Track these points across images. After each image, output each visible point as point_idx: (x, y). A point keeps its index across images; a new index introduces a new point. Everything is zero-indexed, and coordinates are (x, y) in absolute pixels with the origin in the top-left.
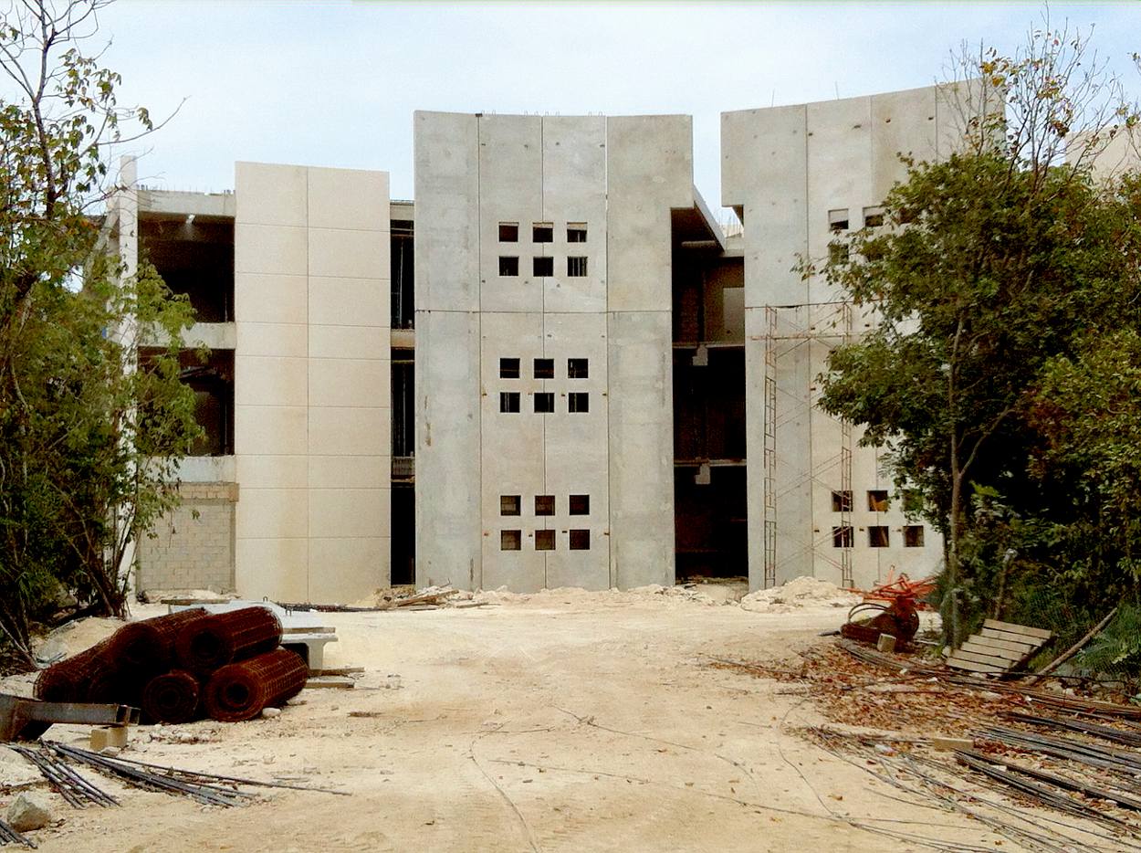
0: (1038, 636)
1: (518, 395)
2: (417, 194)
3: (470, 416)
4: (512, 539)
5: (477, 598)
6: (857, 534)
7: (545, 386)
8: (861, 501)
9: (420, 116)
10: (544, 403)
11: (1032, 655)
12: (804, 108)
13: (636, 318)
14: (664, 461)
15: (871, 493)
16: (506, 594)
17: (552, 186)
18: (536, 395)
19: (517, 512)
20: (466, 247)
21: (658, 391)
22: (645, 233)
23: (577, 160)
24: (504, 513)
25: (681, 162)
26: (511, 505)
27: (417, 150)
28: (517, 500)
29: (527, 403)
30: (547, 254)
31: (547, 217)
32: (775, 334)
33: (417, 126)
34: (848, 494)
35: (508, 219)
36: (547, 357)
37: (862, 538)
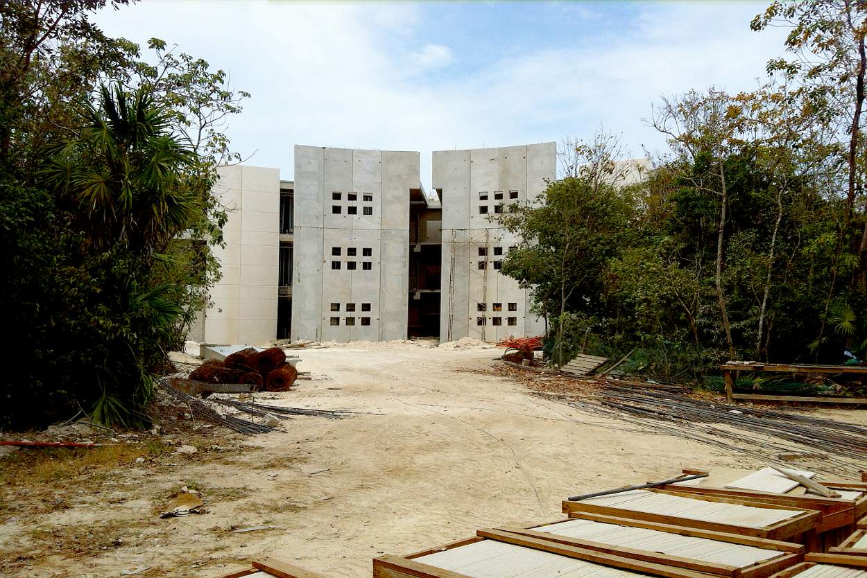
0: (601, 360)
1: (340, 262)
2: (295, 179)
3: (318, 270)
4: (336, 321)
5: (322, 345)
6: (487, 320)
7: (352, 259)
8: (490, 307)
9: (297, 147)
10: (352, 266)
11: (598, 367)
12: (469, 152)
13: (393, 232)
14: (405, 290)
15: (494, 304)
16: (335, 343)
17: (357, 178)
18: (348, 262)
19: (338, 310)
20: (318, 201)
21: (403, 262)
22: (398, 199)
23: (368, 168)
24: (332, 310)
25: (415, 171)
26: (336, 307)
27: (295, 160)
28: (338, 305)
29: (344, 266)
30: (354, 205)
31: (353, 191)
32: (455, 240)
33: (295, 151)
34: (485, 304)
35: (337, 191)
36: (353, 247)
37: (489, 322)
